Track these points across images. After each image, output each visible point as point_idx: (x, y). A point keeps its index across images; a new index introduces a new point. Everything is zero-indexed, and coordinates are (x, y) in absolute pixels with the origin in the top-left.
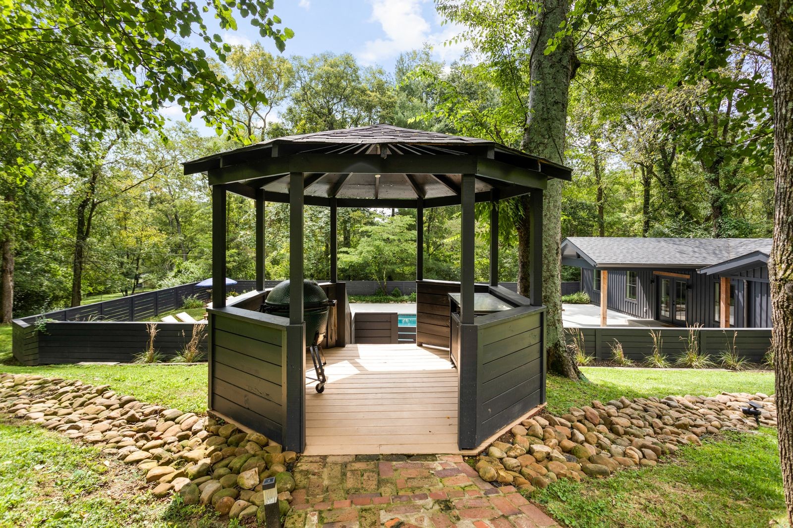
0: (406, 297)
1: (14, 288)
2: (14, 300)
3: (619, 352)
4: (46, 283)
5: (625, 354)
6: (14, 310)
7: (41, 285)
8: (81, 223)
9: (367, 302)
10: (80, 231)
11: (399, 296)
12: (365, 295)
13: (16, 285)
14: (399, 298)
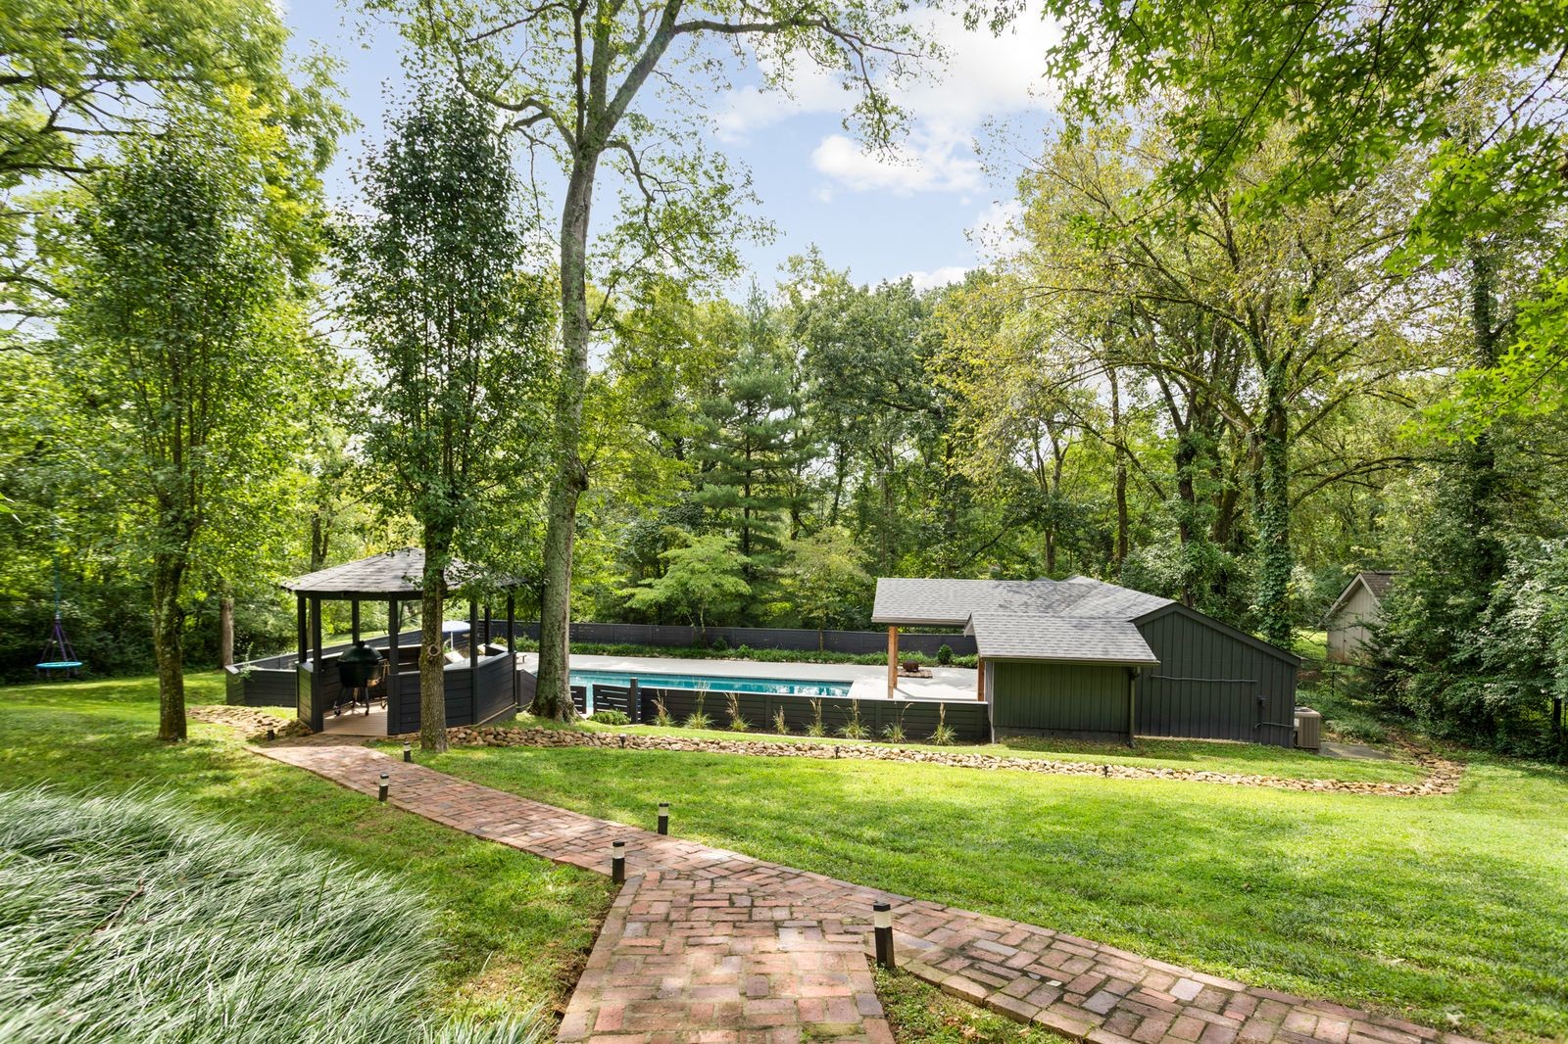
0: (732, 651)
1: (235, 627)
2: (236, 642)
3: (779, 720)
4: (272, 621)
5: (786, 723)
6: (235, 653)
7: (266, 623)
8: (317, 538)
9: (675, 656)
10: (316, 550)
11: (723, 649)
12: (676, 647)
13: (237, 622)
14: (724, 653)
